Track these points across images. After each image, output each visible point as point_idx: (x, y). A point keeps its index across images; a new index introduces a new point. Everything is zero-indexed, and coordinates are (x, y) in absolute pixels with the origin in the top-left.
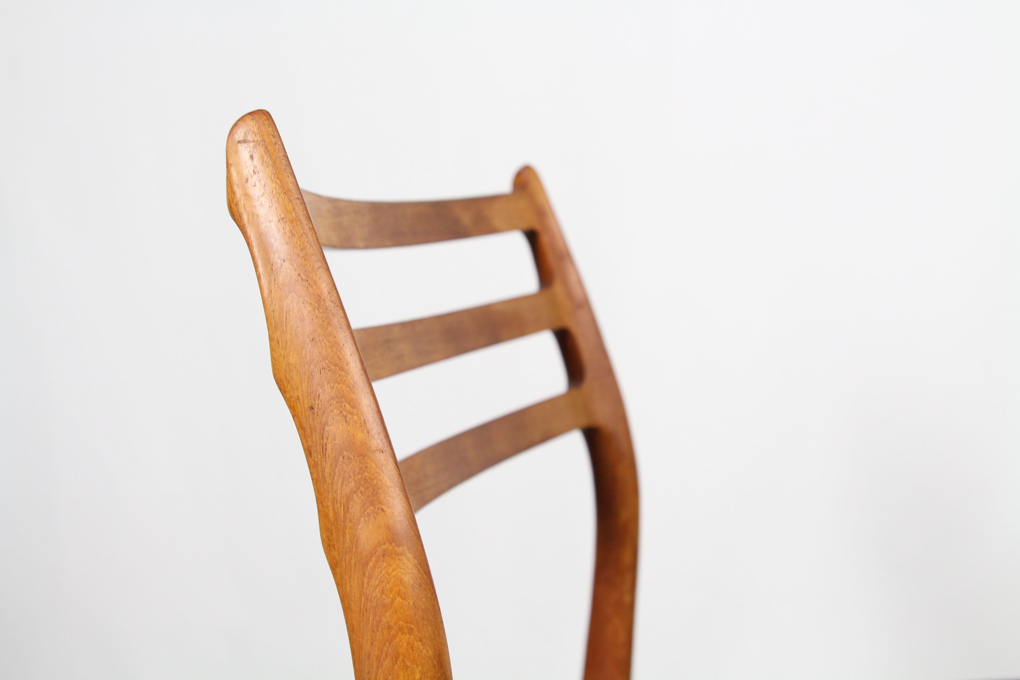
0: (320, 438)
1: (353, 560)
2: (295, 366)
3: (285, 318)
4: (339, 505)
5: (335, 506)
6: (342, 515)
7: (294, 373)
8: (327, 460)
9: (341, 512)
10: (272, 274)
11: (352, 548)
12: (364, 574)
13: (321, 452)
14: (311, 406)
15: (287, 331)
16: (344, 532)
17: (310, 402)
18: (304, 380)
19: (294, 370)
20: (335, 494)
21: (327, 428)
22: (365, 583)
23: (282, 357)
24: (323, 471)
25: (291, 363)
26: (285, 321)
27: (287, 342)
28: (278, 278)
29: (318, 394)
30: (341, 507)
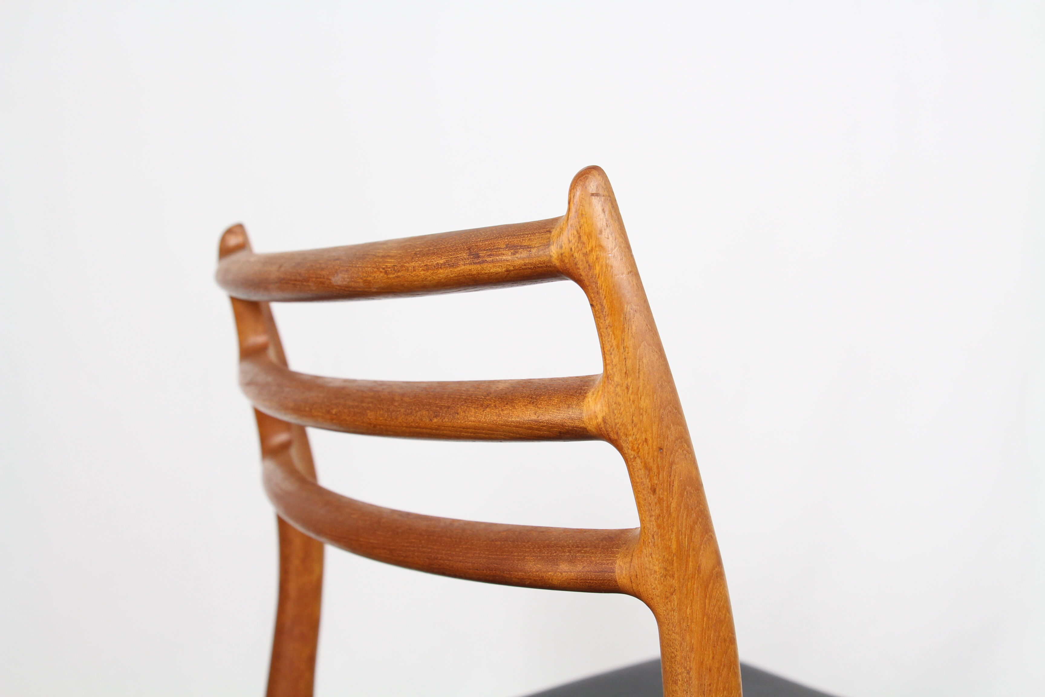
0: (668, 476)
1: (695, 585)
2: (646, 410)
3: (638, 366)
4: (684, 536)
5: (679, 538)
6: (686, 545)
7: (645, 417)
8: (674, 496)
9: (685, 543)
10: (626, 323)
11: (695, 575)
12: (706, 596)
13: (668, 489)
14: (660, 447)
15: (640, 377)
16: (687, 561)
17: (659, 444)
18: (655, 423)
19: (644, 414)
20: (680, 527)
21: (674, 467)
22: (706, 604)
23: (631, 401)
24: (668, 507)
25: (642, 407)
26: (638, 368)
27: (639, 388)
28: (631, 328)
29: (667, 436)
30: (685, 538)
